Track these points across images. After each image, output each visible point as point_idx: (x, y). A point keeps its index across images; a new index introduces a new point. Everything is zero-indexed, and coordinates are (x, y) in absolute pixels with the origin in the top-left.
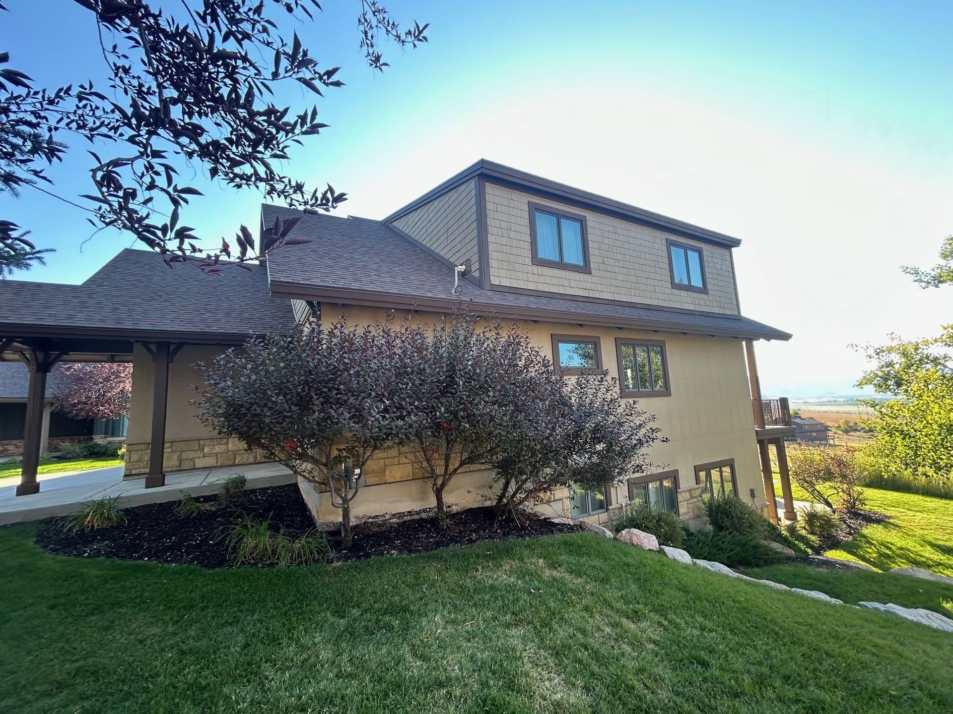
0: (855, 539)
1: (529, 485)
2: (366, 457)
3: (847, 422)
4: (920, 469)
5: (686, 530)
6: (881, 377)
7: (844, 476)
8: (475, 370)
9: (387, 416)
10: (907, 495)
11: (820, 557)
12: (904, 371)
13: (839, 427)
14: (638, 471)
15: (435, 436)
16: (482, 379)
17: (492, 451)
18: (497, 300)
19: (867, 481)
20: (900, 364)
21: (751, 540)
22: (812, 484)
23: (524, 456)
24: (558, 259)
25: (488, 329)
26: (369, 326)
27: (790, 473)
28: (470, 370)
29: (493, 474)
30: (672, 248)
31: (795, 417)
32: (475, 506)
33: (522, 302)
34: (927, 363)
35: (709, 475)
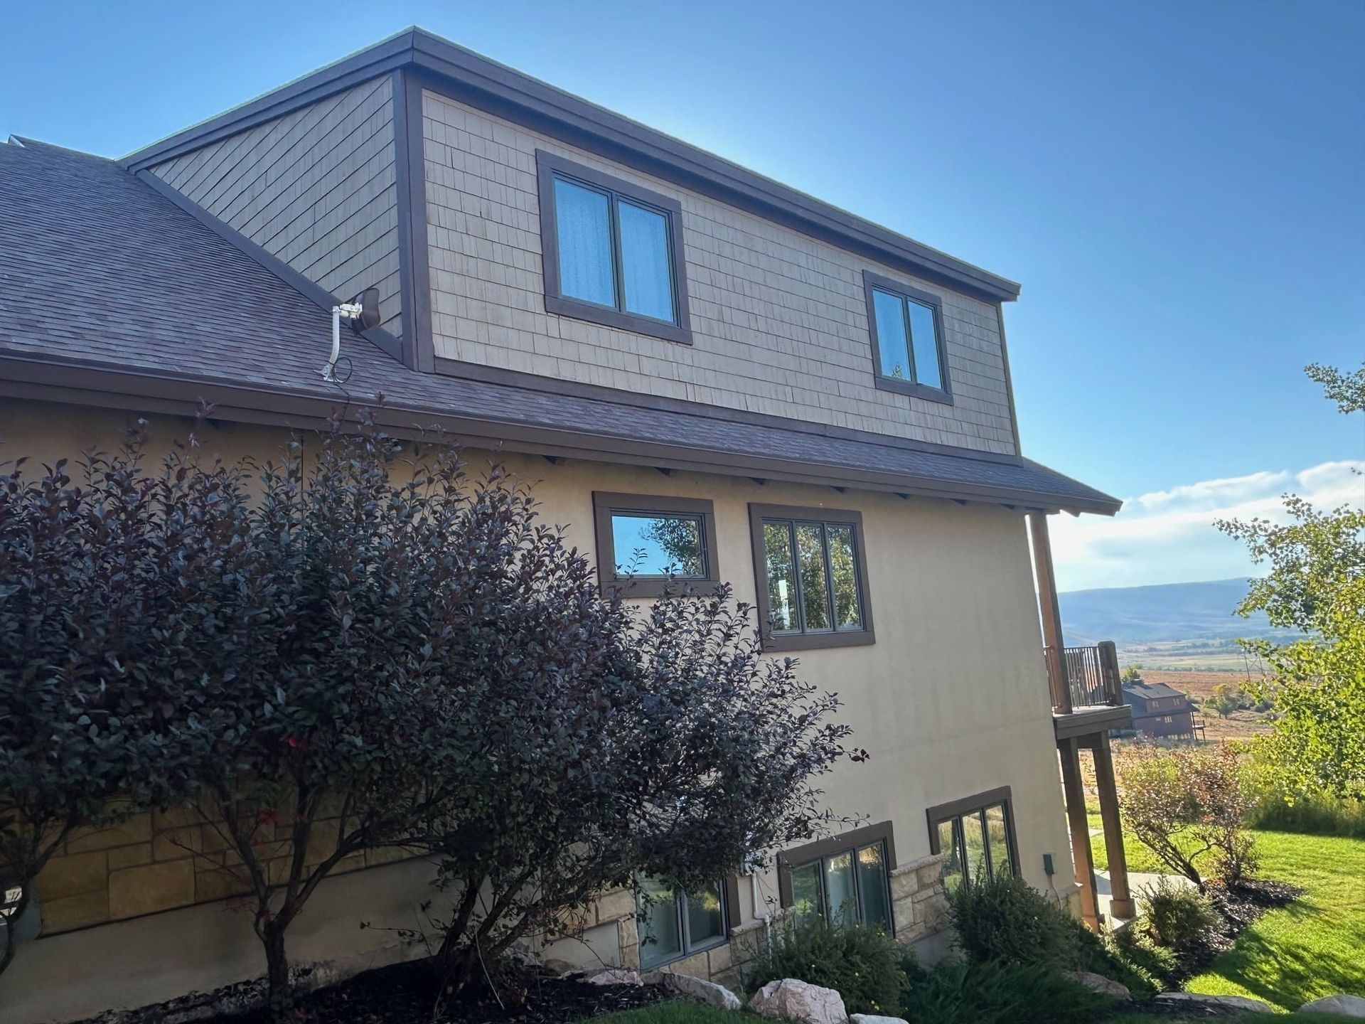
0: (1240, 947)
1: (532, 893)
2: (42, 849)
3: (1226, 690)
4: (1349, 784)
5: (909, 966)
6: (1280, 595)
7: (1219, 810)
8: (384, 588)
9: (114, 721)
10: (1329, 840)
11: (1177, 996)
12: (1317, 581)
13: (1212, 701)
14: (798, 835)
15: (264, 776)
16: (405, 612)
17: (429, 808)
18: (450, 399)
19: (1261, 815)
20: (1312, 565)
21: (1046, 974)
22: (1161, 833)
23: (514, 815)
24: (610, 303)
25: (422, 478)
26: (62, 463)
27: (1122, 811)
28: (370, 588)
29: (432, 870)
30: (876, 295)
31: (1133, 683)
32: (380, 962)
33: (515, 407)
34: (1355, 564)
35: (958, 831)
